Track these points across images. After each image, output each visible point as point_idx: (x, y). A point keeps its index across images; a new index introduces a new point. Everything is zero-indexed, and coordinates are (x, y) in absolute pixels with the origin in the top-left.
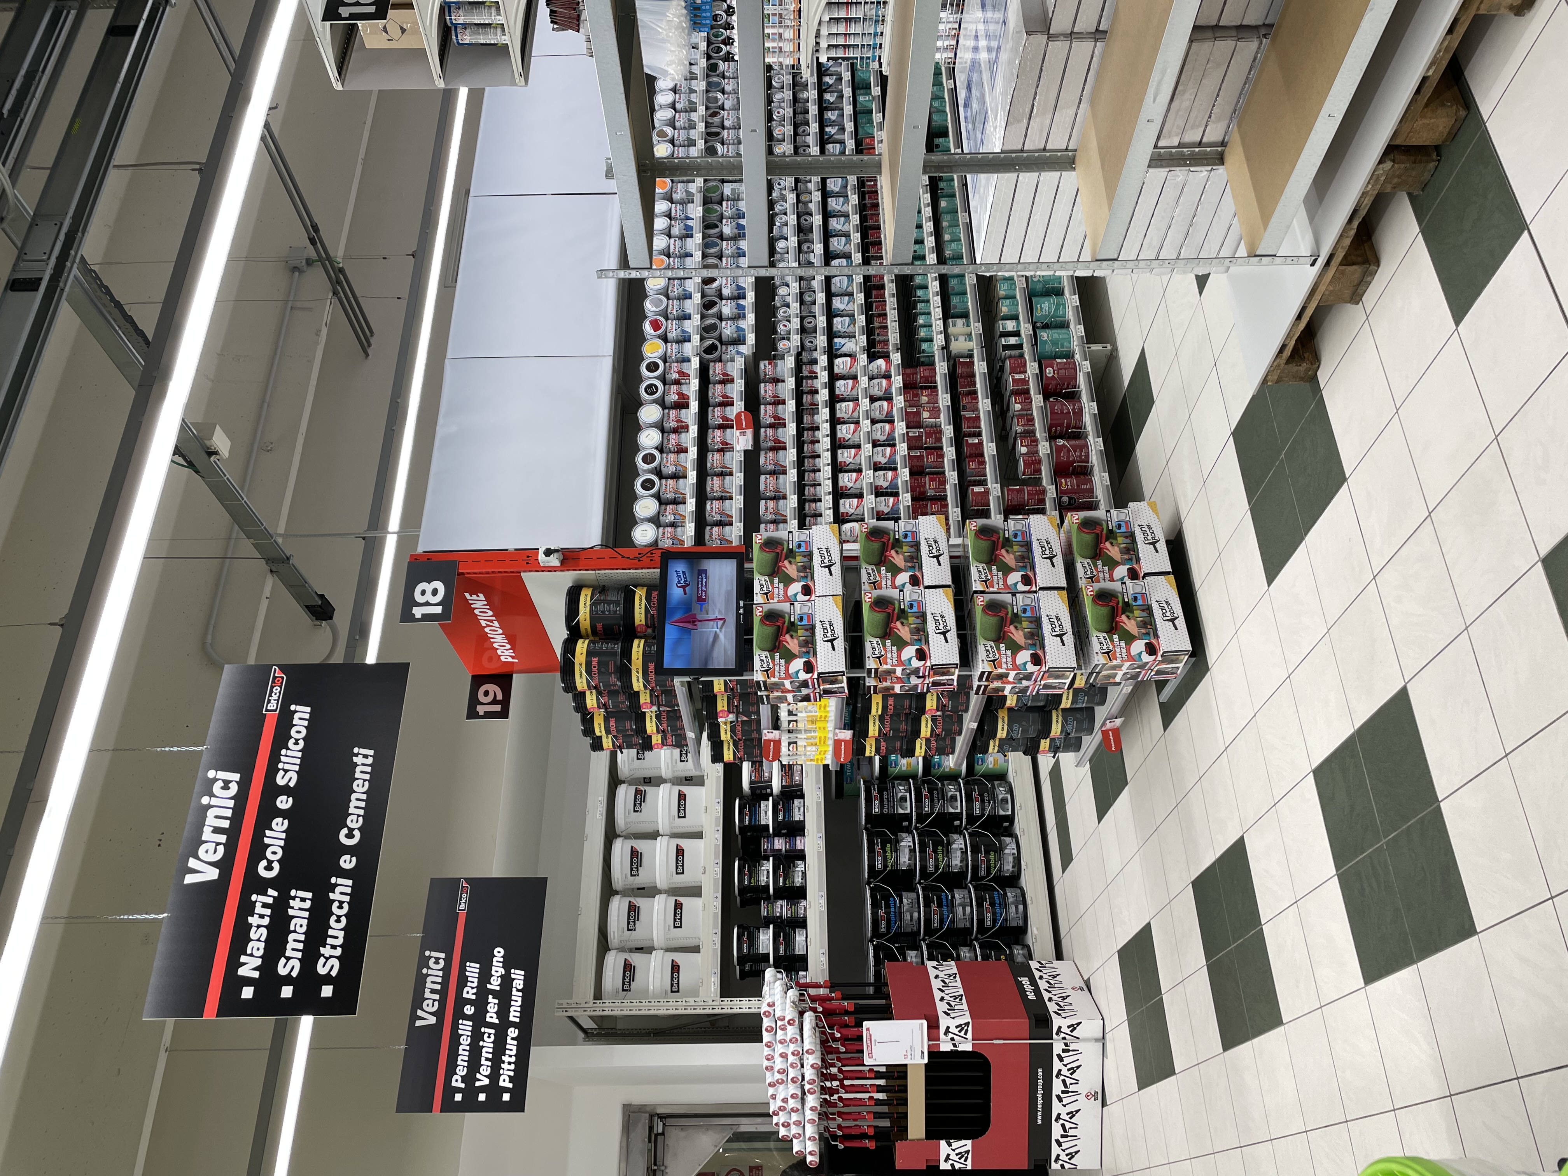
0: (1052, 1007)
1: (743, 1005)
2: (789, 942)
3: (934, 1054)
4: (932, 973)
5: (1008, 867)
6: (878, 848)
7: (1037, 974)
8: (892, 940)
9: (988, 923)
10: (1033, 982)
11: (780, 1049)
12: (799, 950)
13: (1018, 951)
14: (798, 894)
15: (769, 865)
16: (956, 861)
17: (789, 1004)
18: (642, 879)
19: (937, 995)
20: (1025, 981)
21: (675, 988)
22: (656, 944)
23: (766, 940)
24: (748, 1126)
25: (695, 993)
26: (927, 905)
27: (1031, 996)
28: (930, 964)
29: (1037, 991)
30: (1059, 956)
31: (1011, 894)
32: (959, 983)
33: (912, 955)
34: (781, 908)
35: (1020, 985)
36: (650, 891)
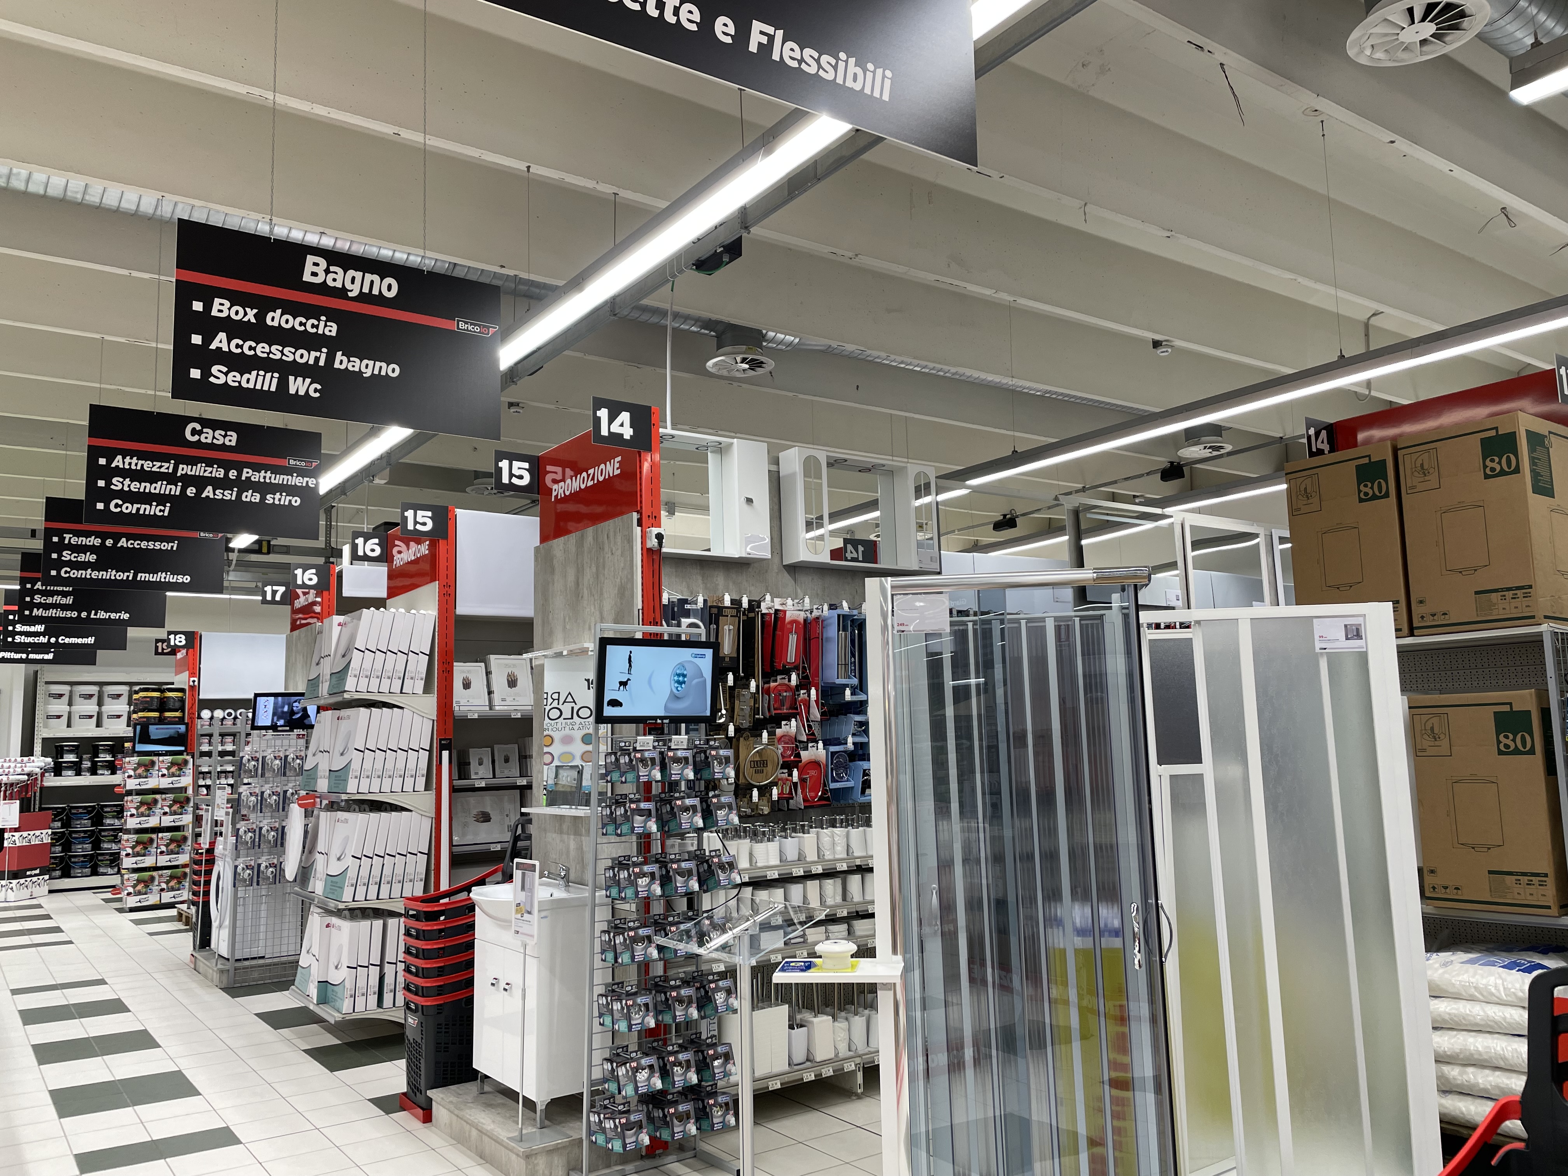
0: (22, 881)
1: (38, 748)
2: (69, 768)
4: (44, 832)
5: (102, 870)
6: (115, 809)
7: (41, 877)
8: (67, 815)
9: (73, 860)
10: (36, 875)
11: (13, 765)
12: (64, 773)
13: (58, 873)
14: (93, 771)
15: (109, 758)
16: (106, 846)
17: (31, 769)
18: (107, 700)
19: (32, 833)
20: (37, 871)
22: (73, 707)
23: (70, 758)
25: (46, 726)
26: (85, 832)
27: (28, 873)
28: (50, 831)
29: (31, 876)
30: (50, 892)
31: (88, 871)
32: (37, 842)
33: (56, 824)
34: (87, 764)
35: (35, 869)
36: (100, 704)
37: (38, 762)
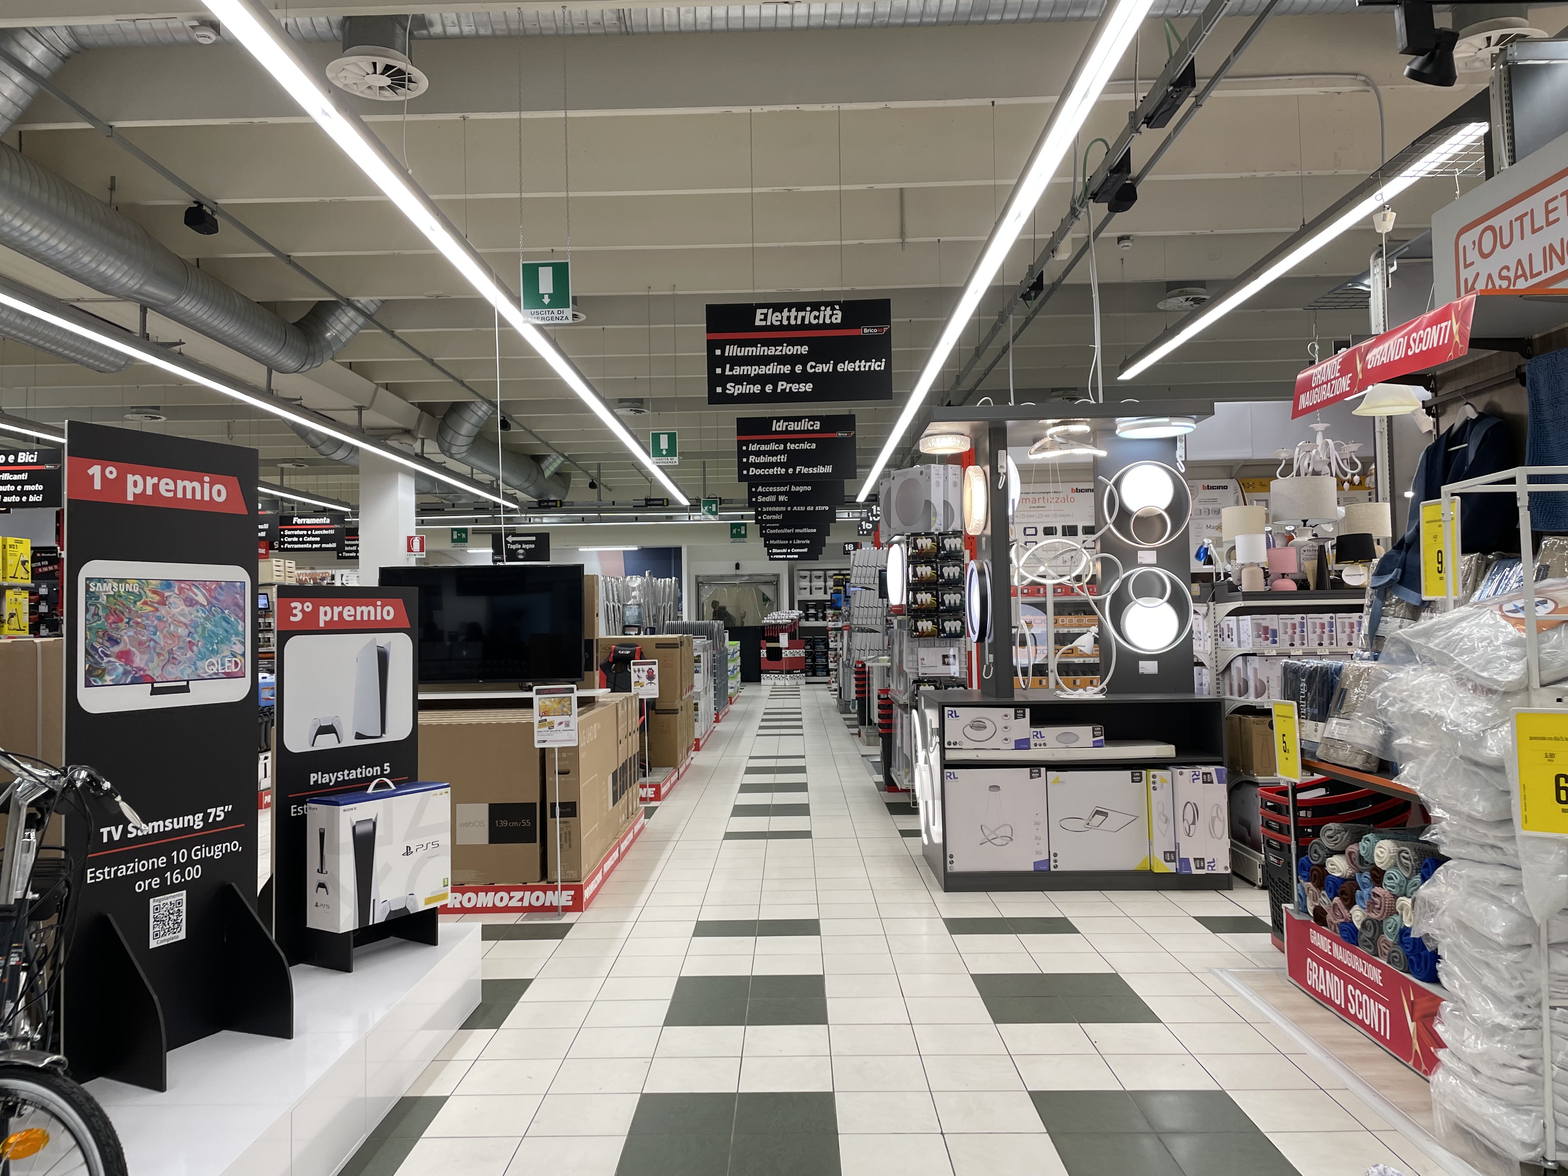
0: (792, 676)
1: (797, 605)
2: (812, 617)
3: (781, 649)
4: (801, 650)
6: (826, 639)
7: (802, 675)
10: (799, 673)
11: (786, 614)
12: (810, 619)
13: (810, 674)
14: (818, 619)
15: (823, 611)
17: (796, 616)
19: (796, 651)
21: (801, 589)
22: (812, 583)
23: (812, 611)
24: (775, 605)
25: (800, 594)
29: (796, 673)
30: (807, 683)
32: (800, 656)
33: (809, 647)
34: (821, 615)
35: (799, 670)
37: (796, 613)
